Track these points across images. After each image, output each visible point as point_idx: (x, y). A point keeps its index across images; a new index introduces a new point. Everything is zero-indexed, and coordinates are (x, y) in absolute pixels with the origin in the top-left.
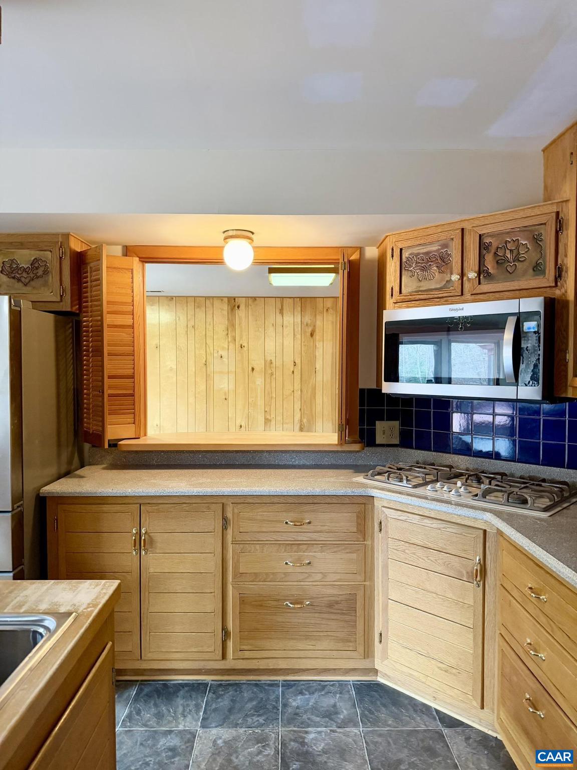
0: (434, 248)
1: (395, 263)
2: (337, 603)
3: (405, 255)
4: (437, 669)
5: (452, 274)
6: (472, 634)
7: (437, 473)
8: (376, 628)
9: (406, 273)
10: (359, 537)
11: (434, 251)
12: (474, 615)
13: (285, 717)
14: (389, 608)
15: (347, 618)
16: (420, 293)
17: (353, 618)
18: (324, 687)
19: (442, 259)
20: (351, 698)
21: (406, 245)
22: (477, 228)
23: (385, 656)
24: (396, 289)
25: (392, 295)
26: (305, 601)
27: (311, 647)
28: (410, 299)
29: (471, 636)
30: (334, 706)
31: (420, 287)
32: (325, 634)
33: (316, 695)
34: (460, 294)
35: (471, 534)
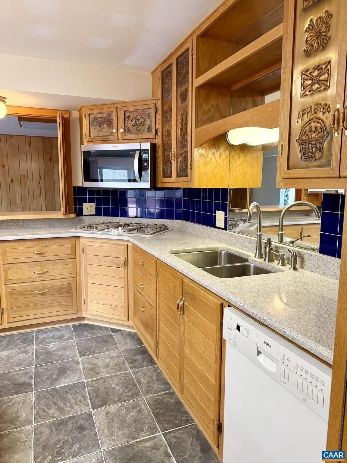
0: (105, 115)
1: (87, 121)
2: (62, 288)
3: (92, 117)
4: (110, 309)
5: (113, 129)
6: (123, 290)
7: (111, 225)
8: (82, 298)
9: (92, 126)
10: (73, 256)
11: (105, 117)
12: (124, 282)
13: (37, 342)
14: (88, 287)
15: (68, 295)
16: (99, 137)
17: (71, 295)
18: (57, 329)
19: (109, 121)
20: (70, 331)
21: (92, 113)
22: (123, 107)
23: (87, 310)
24: (88, 135)
25: (86, 138)
26: (45, 290)
27: (50, 311)
28: (95, 140)
29: (123, 291)
30: (63, 334)
31: (99, 134)
32: (57, 304)
33: (53, 332)
34: (117, 139)
35: (121, 247)
